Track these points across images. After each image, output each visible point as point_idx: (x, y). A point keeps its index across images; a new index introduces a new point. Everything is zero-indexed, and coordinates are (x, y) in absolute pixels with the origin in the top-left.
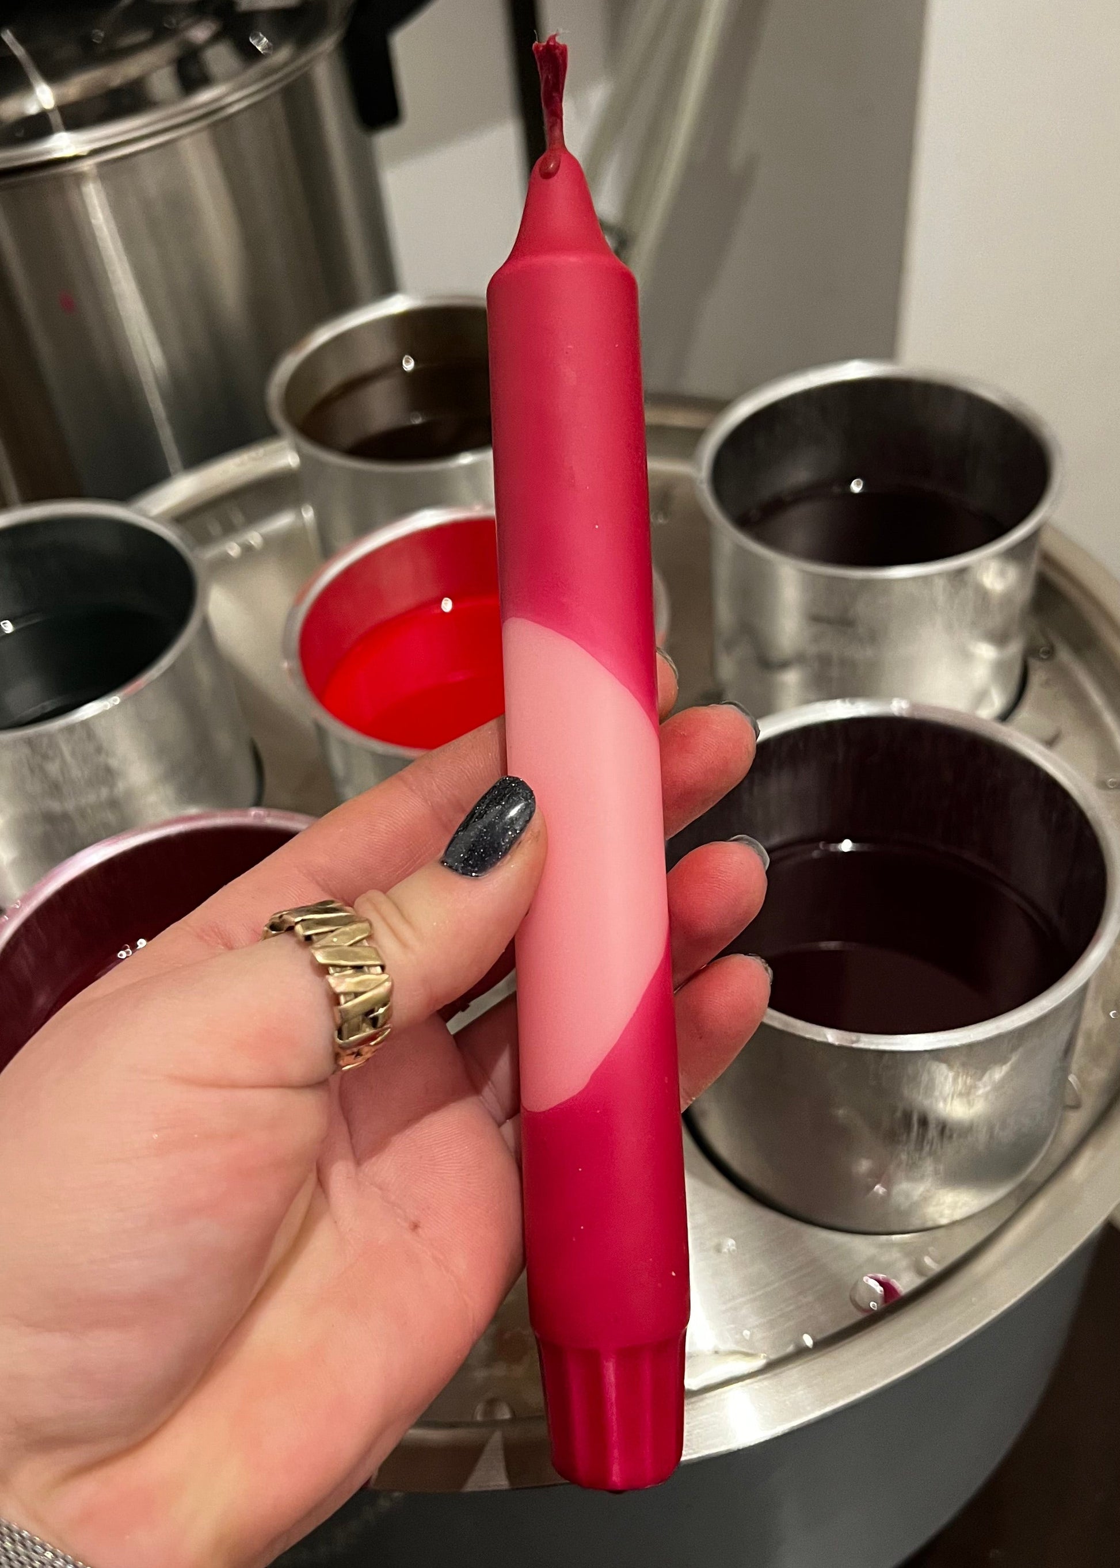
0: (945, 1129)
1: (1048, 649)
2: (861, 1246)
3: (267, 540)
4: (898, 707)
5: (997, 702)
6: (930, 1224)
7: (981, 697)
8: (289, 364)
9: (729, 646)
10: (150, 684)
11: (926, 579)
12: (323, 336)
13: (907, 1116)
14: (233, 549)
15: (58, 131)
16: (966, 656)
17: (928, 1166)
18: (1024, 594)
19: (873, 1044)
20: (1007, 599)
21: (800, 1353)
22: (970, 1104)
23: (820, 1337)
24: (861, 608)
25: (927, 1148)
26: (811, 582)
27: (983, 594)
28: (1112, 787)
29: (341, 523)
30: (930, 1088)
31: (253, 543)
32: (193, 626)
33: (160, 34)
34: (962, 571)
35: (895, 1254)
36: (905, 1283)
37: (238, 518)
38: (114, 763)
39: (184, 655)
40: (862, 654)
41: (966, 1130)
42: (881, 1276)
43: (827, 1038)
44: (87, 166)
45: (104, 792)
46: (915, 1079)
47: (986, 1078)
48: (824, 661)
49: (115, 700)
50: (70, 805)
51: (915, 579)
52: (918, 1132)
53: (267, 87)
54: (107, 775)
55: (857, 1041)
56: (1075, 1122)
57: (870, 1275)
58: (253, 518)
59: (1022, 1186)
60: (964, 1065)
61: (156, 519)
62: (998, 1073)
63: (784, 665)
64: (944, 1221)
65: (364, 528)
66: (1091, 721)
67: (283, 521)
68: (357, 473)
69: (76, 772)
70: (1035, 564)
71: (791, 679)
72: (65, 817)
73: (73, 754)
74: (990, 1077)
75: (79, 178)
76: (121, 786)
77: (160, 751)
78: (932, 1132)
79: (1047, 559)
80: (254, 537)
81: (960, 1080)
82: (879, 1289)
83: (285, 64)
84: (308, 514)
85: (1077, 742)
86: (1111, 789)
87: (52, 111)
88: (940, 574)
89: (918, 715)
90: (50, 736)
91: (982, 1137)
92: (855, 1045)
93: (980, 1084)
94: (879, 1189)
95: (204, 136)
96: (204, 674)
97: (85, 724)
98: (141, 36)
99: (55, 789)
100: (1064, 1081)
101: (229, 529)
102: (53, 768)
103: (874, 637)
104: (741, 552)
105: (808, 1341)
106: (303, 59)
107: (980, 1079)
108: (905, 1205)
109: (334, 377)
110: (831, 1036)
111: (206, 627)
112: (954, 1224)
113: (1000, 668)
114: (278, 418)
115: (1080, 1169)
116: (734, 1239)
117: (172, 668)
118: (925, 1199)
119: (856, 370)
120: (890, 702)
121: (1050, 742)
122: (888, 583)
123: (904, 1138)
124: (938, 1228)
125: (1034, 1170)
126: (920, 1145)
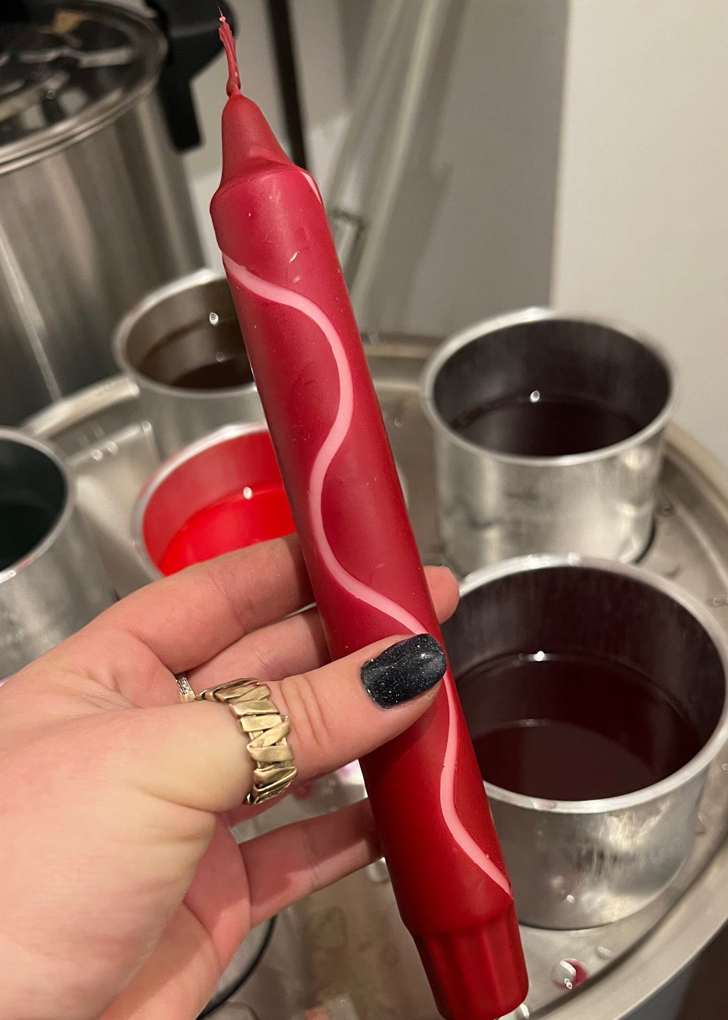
0: (617, 857)
1: (669, 506)
2: (559, 939)
3: (121, 448)
4: (572, 559)
5: (636, 547)
6: (605, 922)
7: (625, 545)
8: (128, 323)
9: (450, 512)
10: (36, 561)
11: (587, 465)
12: (152, 301)
13: (591, 853)
14: (97, 454)
16: (614, 515)
17: (605, 885)
18: (654, 471)
19: (566, 808)
20: (643, 474)
22: (634, 840)
23: (534, 1009)
24: (542, 487)
25: (603, 874)
26: (506, 470)
27: (626, 470)
28: (717, 605)
29: (171, 436)
30: (607, 830)
31: (109, 450)
32: (68, 515)
33: (29, 83)
34: (612, 460)
35: (582, 944)
36: (592, 967)
37: (100, 431)
38: (15, 617)
39: (62, 538)
40: (543, 518)
42: (573, 960)
43: (533, 805)
45: (9, 638)
47: (645, 826)
48: (516, 523)
49: (11, 574)
51: (579, 466)
52: (597, 863)
53: (103, 121)
54: (10, 626)
55: (554, 807)
56: (703, 845)
57: (566, 959)
58: (109, 432)
59: (668, 891)
60: (630, 819)
61: (38, 438)
62: (652, 822)
63: (487, 525)
64: (614, 919)
65: (188, 439)
66: (701, 557)
67: (131, 433)
68: (180, 401)
70: (661, 449)
71: (493, 535)
74: (648, 825)
76: (21, 633)
77: (49, 605)
78: (608, 863)
79: (670, 446)
80: (112, 445)
81: (627, 828)
82: (572, 970)
83: (116, 104)
84: (148, 429)
85: (692, 572)
88: (596, 461)
89: (587, 564)
91: (642, 864)
92: (553, 810)
93: (641, 830)
94: (570, 898)
95: (60, 158)
96: (77, 549)
98: (16, 86)
100: (695, 818)
101: (94, 441)
103: (551, 505)
104: (455, 448)
106: (128, 100)
107: (641, 826)
108: (588, 911)
109: (160, 331)
110: (536, 804)
112: (622, 921)
113: (637, 523)
114: (121, 360)
115: (714, 875)
117: (52, 549)
118: (603, 906)
119: (532, 315)
120: (567, 556)
121: (672, 575)
122: (560, 469)
123: (588, 868)
124: (610, 924)
125: (677, 880)
126: (599, 872)
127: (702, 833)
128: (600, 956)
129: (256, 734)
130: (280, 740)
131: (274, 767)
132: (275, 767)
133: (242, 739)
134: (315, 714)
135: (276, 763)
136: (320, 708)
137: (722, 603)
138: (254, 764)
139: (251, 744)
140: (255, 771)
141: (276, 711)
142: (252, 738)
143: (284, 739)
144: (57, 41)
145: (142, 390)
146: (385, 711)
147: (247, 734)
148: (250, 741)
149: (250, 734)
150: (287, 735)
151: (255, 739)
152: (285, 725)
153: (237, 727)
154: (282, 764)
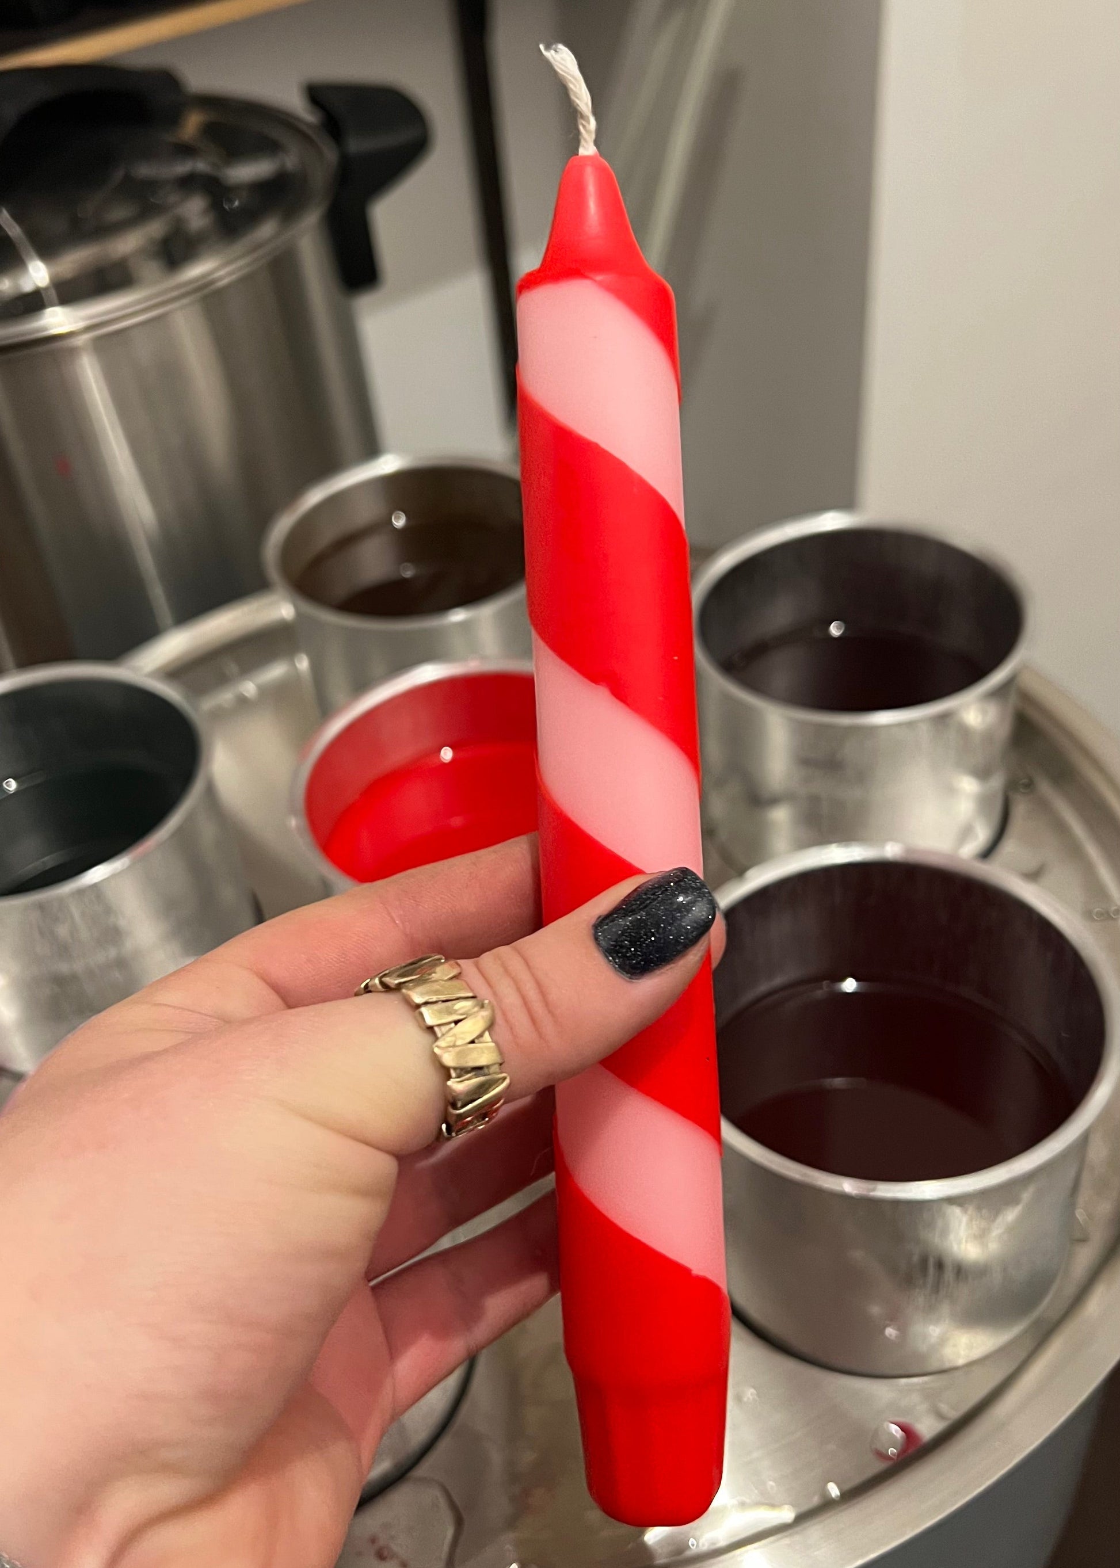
0: (961, 1271)
1: (1027, 781)
2: (881, 1392)
3: (263, 691)
4: (891, 851)
5: (982, 836)
6: (947, 1365)
7: (966, 832)
8: (282, 526)
9: (720, 784)
10: (157, 846)
11: (910, 724)
12: (315, 496)
13: (924, 1261)
14: (227, 700)
15: (52, 305)
16: (951, 791)
17: (945, 1308)
18: (1004, 731)
19: (889, 1193)
20: (988, 736)
21: (827, 1505)
22: (984, 1245)
23: (848, 1486)
24: (849, 751)
25: (942, 1292)
26: (799, 728)
27: (965, 731)
28: (1099, 919)
29: (338, 679)
30: (945, 1232)
31: (247, 694)
32: (197, 789)
33: (146, 211)
34: (943, 719)
35: (915, 1398)
36: (927, 1428)
37: (232, 668)
38: (122, 923)
39: (190, 818)
40: (851, 794)
41: (981, 1271)
42: (902, 1419)
43: (844, 1188)
44: (81, 341)
45: (112, 952)
46: (931, 1225)
47: (1000, 1219)
48: (814, 800)
49: (125, 862)
50: (78, 966)
51: (899, 725)
52: (935, 1275)
53: (252, 262)
54: (113, 935)
55: (874, 1190)
56: (1084, 1257)
57: (892, 1419)
58: (247, 669)
59: (1037, 1323)
60: (979, 1208)
62: (1011, 1215)
63: (774, 801)
64: (961, 1362)
65: (361, 686)
66: (1074, 851)
67: (276, 672)
68: (351, 631)
69: (84, 934)
70: (1013, 700)
71: (781, 816)
72: (74, 978)
73: (83, 914)
74: (1004, 1219)
75: (73, 352)
76: (129, 945)
77: (168, 908)
78: (949, 1275)
79: (1026, 698)
80: (249, 688)
81: (974, 1222)
83: (271, 240)
84: (303, 664)
85: (1062, 873)
86: (1097, 920)
87: (46, 289)
88: (924, 719)
89: (912, 858)
90: (61, 900)
91: (997, 1278)
92: (872, 1194)
93: (994, 1226)
94: (891, 1332)
97: (95, 887)
98: (127, 213)
99: (63, 950)
100: (1071, 1214)
101: (223, 680)
102: (62, 931)
103: (862, 776)
104: (727, 698)
105: (834, 1490)
106: (288, 234)
107: (994, 1221)
108: (923, 1348)
109: (326, 535)
110: (848, 1186)
111: (210, 790)
113: (983, 802)
114: (273, 572)
115: (1094, 1305)
116: (754, 1387)
117: (179, 830)
118: (943, 1341)
119: (831, 522)
120: (883, 847)
121: (1033, 876)
122: (873, 729)
123: (921, 1282)
124: (955, 1369)
125: (1047, 1306)
126: (936, 1288)
127: (1084, 1240)
128: (940, 1416)
129: (444, 1029)
130: (481, 1035)
131: (475, 1075)
132: (477, 1076)
133: (425, 1038)
134: (532, 994)
135: (478, 1070)
136: (539, 985)
137: (1106, 916)
138: (445, 1072)
139: (439, 1043)
140: (449, 1083)
141: (471, 994)
142: (439, 1034)
143: (487, 1034)
144: (186, 150)
145: (299, 614)
146: (633, 982)
147: (431, 1029)
148: (436, 1038)
149: (436, 1029)
150: (490, 1027)
151: (443, 1035)
152: (485, 1013)
153: (417, 1021)
154: (486, 1071)
